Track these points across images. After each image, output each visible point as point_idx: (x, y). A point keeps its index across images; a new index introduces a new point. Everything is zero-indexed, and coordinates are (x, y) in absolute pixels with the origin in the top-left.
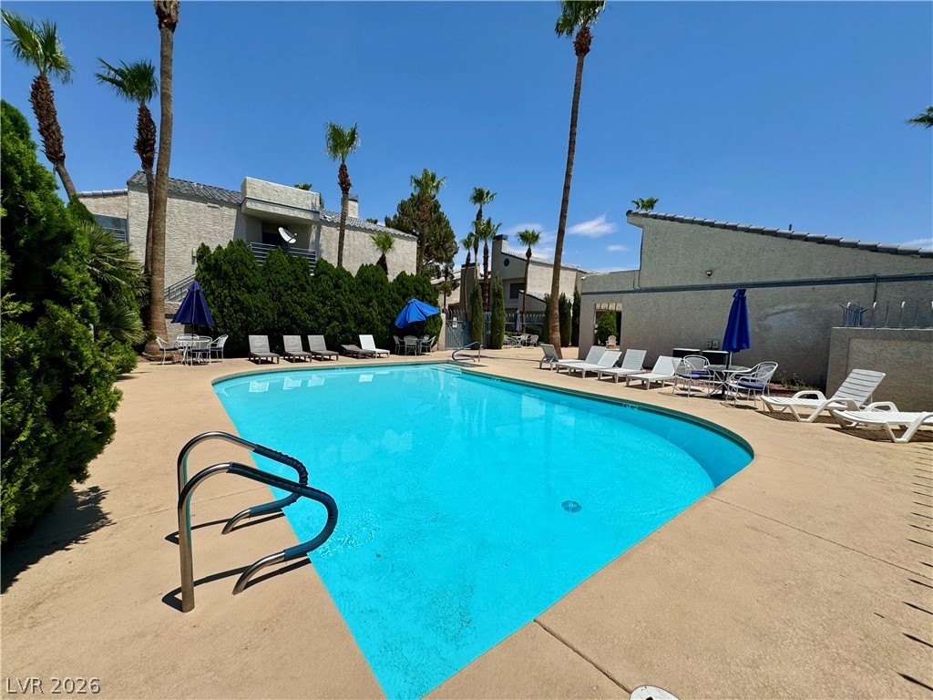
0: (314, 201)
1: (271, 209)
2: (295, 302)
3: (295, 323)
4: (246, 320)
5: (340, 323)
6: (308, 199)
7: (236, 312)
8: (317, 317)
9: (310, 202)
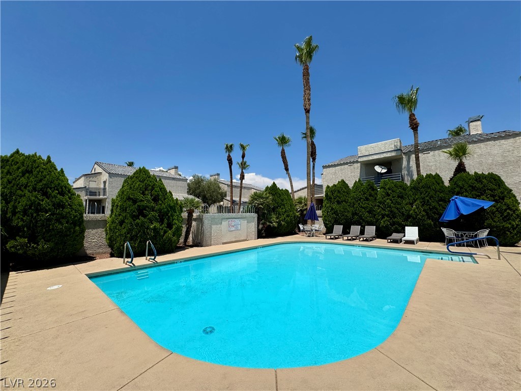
0: (396, 144)
1: (370, 158)
2: (362, 207)
3: (362, 219)
4: (337, 218)
5: (391, 219)
6: (392, 144)
7: (332, 214)
8: (375, 215)
9: (393, 145)
